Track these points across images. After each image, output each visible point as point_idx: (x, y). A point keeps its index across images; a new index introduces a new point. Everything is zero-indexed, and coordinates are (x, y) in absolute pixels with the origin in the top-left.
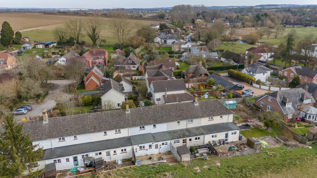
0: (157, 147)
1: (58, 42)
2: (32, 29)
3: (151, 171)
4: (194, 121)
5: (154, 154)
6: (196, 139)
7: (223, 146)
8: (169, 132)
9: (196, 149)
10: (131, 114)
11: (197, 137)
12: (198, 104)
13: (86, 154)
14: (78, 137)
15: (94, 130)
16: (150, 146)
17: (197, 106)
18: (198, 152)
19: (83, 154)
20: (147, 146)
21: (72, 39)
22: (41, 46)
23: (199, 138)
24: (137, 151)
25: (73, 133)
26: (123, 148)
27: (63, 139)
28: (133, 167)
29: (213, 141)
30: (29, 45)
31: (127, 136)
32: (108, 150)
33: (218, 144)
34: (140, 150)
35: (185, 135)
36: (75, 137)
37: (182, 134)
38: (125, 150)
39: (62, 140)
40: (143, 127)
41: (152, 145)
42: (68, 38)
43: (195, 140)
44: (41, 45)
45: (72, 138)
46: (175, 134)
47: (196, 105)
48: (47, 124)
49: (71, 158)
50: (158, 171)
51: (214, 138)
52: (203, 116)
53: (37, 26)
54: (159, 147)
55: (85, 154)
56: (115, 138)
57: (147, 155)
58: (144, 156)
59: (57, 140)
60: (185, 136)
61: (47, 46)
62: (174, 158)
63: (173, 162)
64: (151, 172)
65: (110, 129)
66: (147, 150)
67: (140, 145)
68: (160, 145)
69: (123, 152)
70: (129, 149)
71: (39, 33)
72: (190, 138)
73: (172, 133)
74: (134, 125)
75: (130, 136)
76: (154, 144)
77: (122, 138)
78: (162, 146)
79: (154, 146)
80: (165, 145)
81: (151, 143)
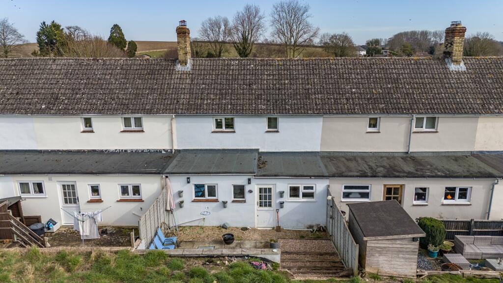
0: (265, 198)
5: (254, 230)
6: (450, 193)
8: (330, 157)
9: (450, 236)
12: (462, 64)
15: (47, 108)
16: (239, 192)
17: (458, 73)
18: (458, 249)
20: (225, 186)
23: (463, 193)
24: (182, 202)
31: (168, 147)
34: (193, 201)
35: (395, 170)
37: (383, 167)
38: (136, 190)
40: (230, 125)
41: (247, 188)
43: (446, 198)
46: (352, 165)
47: (453, 67)
52: (486, 109)
54: (275, 201)
56: (124, 148)
57: (224, 227)
58: (213, 228)
60: (398, 172)
62: (333, 254)
63: (321, 268)
66: (224, 204)
67: (197, 180)
68: (281, 194)
69: (126, 197)
72: (421, 184)
73: (343, 159)
74: (194, 109)
75: (176, 147)
76: (255, 186)
77: (149, 151)
78: (287, 197)
79: (256, 193)
80: (301, 199)
81: (241, 180)
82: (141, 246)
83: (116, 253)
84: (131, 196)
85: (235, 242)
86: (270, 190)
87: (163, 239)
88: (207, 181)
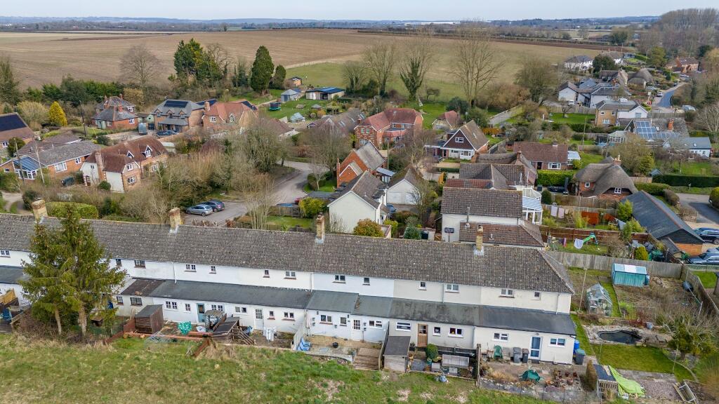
0: (357, 325)
1: (348, 89)
2: (315, 62)
3: (303, 369)
4: (462, 288)
5: (351, 340)
6: (452, 330)
7: (520, 364)
8: (397, 302)
9: (441, 354)
10: (325, 246)
11: (457, 327)
12: (482, 251)
13: (220, 304)
14: (218, 269)
15: (246, 263)
16: (343, 321)
17: (479, 256)
19: (214, 303)
20: (336, 317)
21: (372, 83)
22: (314, 96)
23: (459, 332)
24: (314, 323)
25: (210, 260)
26: (289, 311)
27: (194, 267)
28: (278, 352)
29: (498, 348)
30: (295, 93)
31: (309, 288)
32: (259, 307)
33: (505, 358)
34: (320, 323)
36: (213, 269)
38: (292, 315)
39: (191, 270)
40: (343, 278)
41: (347, 319)
42: (366, 83)
43: (451, 333)
44: (314, 94)
45: (208, 269)
47: (477, 252)
48: (174, 235)
49: (194, 305)
50: (317, 372)
51: (500, 340)
52: (485, 283)
53: (328, 57)
54: (362, 327)
55: (217, 304)
56: (285, 287)
57: (335, 337)
58: (329, 338)
59: (183, 267)
60: (426, 317)
61: (325, 95)
64: (301, 370)
65: (276, 267)
66: (336, 326)
67: (322, 313)
68: (365, 324)
69: (286, 318)
70: (299, 314)
71: (325, 70)
72: (438, 325)
73: (404, 304)
74: (324, 269)
75: (313, 289)
76: (352, 319)
77: (299, 289)
78: (368, 326)
79: (352, 323)
80: (375, 327)
81: (345, 315)
82: (294, 348)
83: (285, 351)
84: (289, 317)
85: (339, 347)
86: (359, 321)
87: (304, 343)
88: (327, 314)
